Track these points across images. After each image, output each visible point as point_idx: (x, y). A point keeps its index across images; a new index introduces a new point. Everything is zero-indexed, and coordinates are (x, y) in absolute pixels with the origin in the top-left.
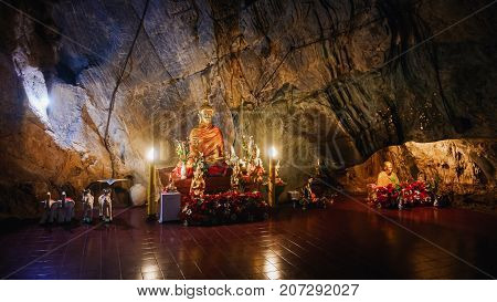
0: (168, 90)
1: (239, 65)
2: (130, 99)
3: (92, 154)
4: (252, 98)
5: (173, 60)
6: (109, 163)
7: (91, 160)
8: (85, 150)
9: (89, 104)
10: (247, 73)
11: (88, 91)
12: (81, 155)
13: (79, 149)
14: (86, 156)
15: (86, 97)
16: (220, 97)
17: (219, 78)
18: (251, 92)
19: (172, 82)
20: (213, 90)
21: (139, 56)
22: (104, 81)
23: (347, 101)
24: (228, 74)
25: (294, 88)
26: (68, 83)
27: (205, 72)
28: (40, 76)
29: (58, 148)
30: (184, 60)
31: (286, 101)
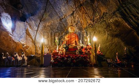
0: (59, 23)
1: (84, 9)
2: (45, 27)
3: (27, 45)
4: (92, 23)
5: (60, 11)
6: (34, 49)
7: (27, 47)
8: (24, 43)
9: (29, 29)
10: (88, 12)
11: (29, 24)
12: (23, 45)
13: (22, 43)
14: (25, 45)
15: (28, 26)
16: (79, 23)
17: (78, 16)
18: (91, 20)
19: (61, 20)
20: (76, 21)
21: (49, 12)
22: (35, 21)
23: (129, 13)
24: (80, 13)
25: (107, 13)
26: (22, 21)
27: (72, 14)
28: (9, 16)
29: (13, 41)
30: (64, 10)
31: (105, 21)
